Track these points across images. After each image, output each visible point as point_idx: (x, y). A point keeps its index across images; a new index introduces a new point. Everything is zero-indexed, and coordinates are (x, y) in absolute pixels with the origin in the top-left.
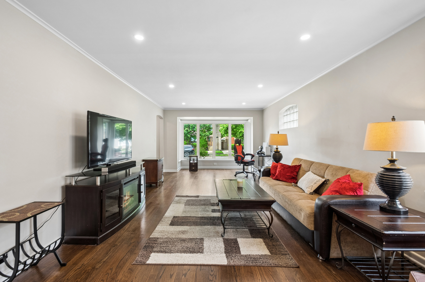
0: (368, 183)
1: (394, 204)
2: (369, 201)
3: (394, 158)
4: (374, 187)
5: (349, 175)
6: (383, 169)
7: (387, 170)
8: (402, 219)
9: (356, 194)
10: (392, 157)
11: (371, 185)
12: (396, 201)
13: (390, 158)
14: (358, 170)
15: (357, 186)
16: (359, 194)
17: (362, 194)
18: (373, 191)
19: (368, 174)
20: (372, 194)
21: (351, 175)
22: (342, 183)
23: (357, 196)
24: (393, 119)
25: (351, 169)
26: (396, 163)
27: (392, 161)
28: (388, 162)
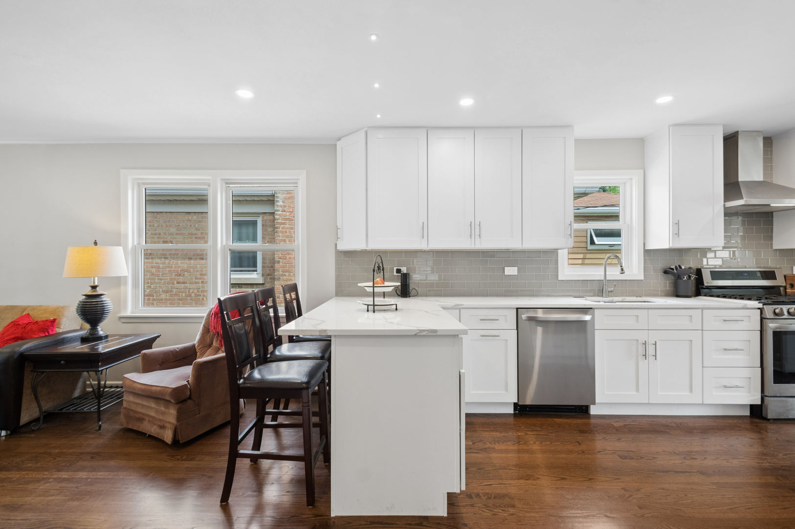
0: (59, 318)
1: (96, 331)
2: (67, 337)
3: (96, 284)
4: (67, 321)
5: (28, 314)
6: (84, 297)
7: (88, 296)
8: (103, 343)
9: (47, 334)
10: (94, 283)
11: (63, 320)
12: (97, 328)
13: (92, 284)
14: (40, 306)
15: (49, 324)
16: (51, 333)
17: (54, 333)
18: (65, 326)
19: (58, 308)
20: (64, 330)
21: (31, 313)
22: (25, 325)
23: (49, 335)
24: (96, 243)
25: (29, 306)
26: (98, 288)
27: (94, 287)
28: (90, 288)
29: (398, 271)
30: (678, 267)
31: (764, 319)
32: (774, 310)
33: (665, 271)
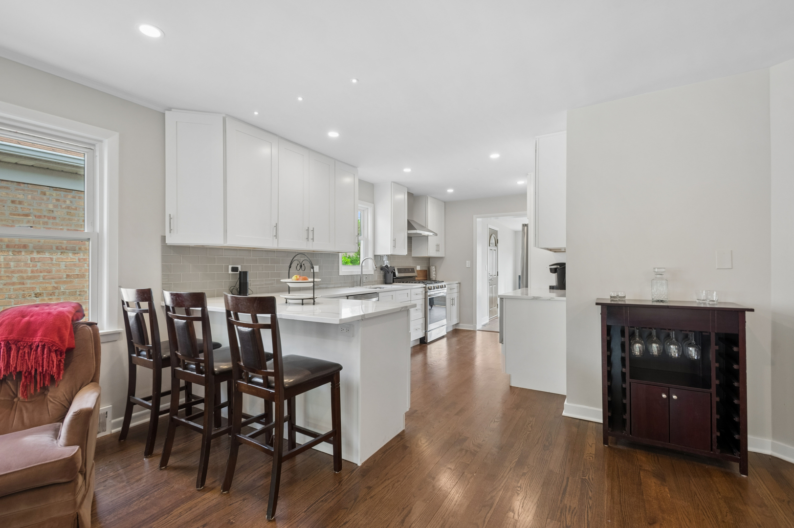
29: (235, 269)
30: (387, 266)
31: (426, 292)
32: (429, 287)
33: (382, 269)
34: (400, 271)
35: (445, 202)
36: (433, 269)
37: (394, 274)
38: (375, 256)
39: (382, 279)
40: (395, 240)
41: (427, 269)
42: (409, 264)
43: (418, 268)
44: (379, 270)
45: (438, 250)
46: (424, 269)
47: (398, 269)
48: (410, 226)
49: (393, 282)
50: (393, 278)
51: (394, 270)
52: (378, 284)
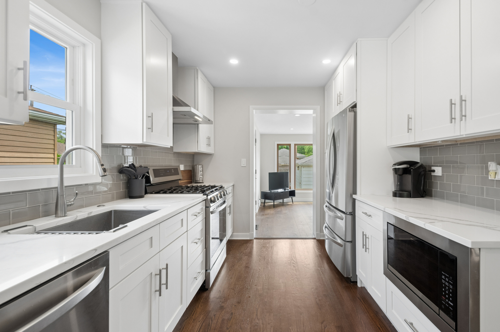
30: (132, 166)
31: (207, 207)
32: (211, 198)
33: (122, 170)
34: (157, 173)
35: (214, 87)
36: (200, 168)
37: (148, 180)
38: (105, 146)
39: (122, 189)
40: (151, 117)
41: (191, 169)
42: (168, 162)
43: (182, 168)
44: (116, 173)
45: (209, 145)
46: (188, 168)
47: (154, 170)
48: (176, 102)
49: (146, 193)
50: (146, 186)
51: (148, 173)
52: (113, 199)
